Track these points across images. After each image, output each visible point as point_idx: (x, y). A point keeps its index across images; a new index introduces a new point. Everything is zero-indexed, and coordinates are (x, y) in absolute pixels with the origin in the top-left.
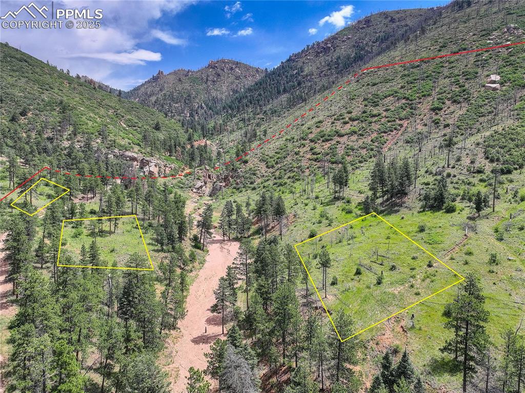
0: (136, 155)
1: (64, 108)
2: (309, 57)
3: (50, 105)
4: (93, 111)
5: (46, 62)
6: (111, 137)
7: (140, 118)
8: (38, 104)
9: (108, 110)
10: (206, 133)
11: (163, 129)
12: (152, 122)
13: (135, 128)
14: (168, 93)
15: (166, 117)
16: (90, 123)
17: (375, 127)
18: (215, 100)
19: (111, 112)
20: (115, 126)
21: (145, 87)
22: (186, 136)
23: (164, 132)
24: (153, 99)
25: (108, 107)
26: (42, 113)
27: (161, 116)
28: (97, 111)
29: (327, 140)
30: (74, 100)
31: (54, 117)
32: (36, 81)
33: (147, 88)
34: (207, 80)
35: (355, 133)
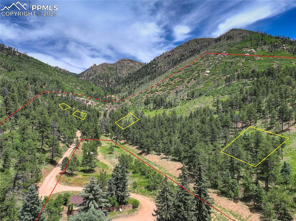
0: (84, 99)
1: (58, 83)
2: (161, 59)
3: (52, 81)
4: (67, 83)
5: (47, 64)
6: (75, 93)
7: (85, 86)
8: (49, 81)
9: (73, 83)
10: (113, 92)
11: (94, 90)
12: (90, 88)
13: (83, 90)
14: (98, 75)
15: (96, 86)
16: (67, 88)
17: (169, 88)
18: (119, 78)
19: (74, 84)
20: (76, 89)
21: (87, 72)
22: (104, 93)
23: (95, 92)
24: (91, 78)
25: (73, 82)
26: (50, 84)
27: (94, 86)
28: (69, 83)
29: (153, 93)
30: (60, 79)
31: (54, 86)
32: (46, 73)
33: (88, 72)
34: (116, 69)
35: (162, 90)
